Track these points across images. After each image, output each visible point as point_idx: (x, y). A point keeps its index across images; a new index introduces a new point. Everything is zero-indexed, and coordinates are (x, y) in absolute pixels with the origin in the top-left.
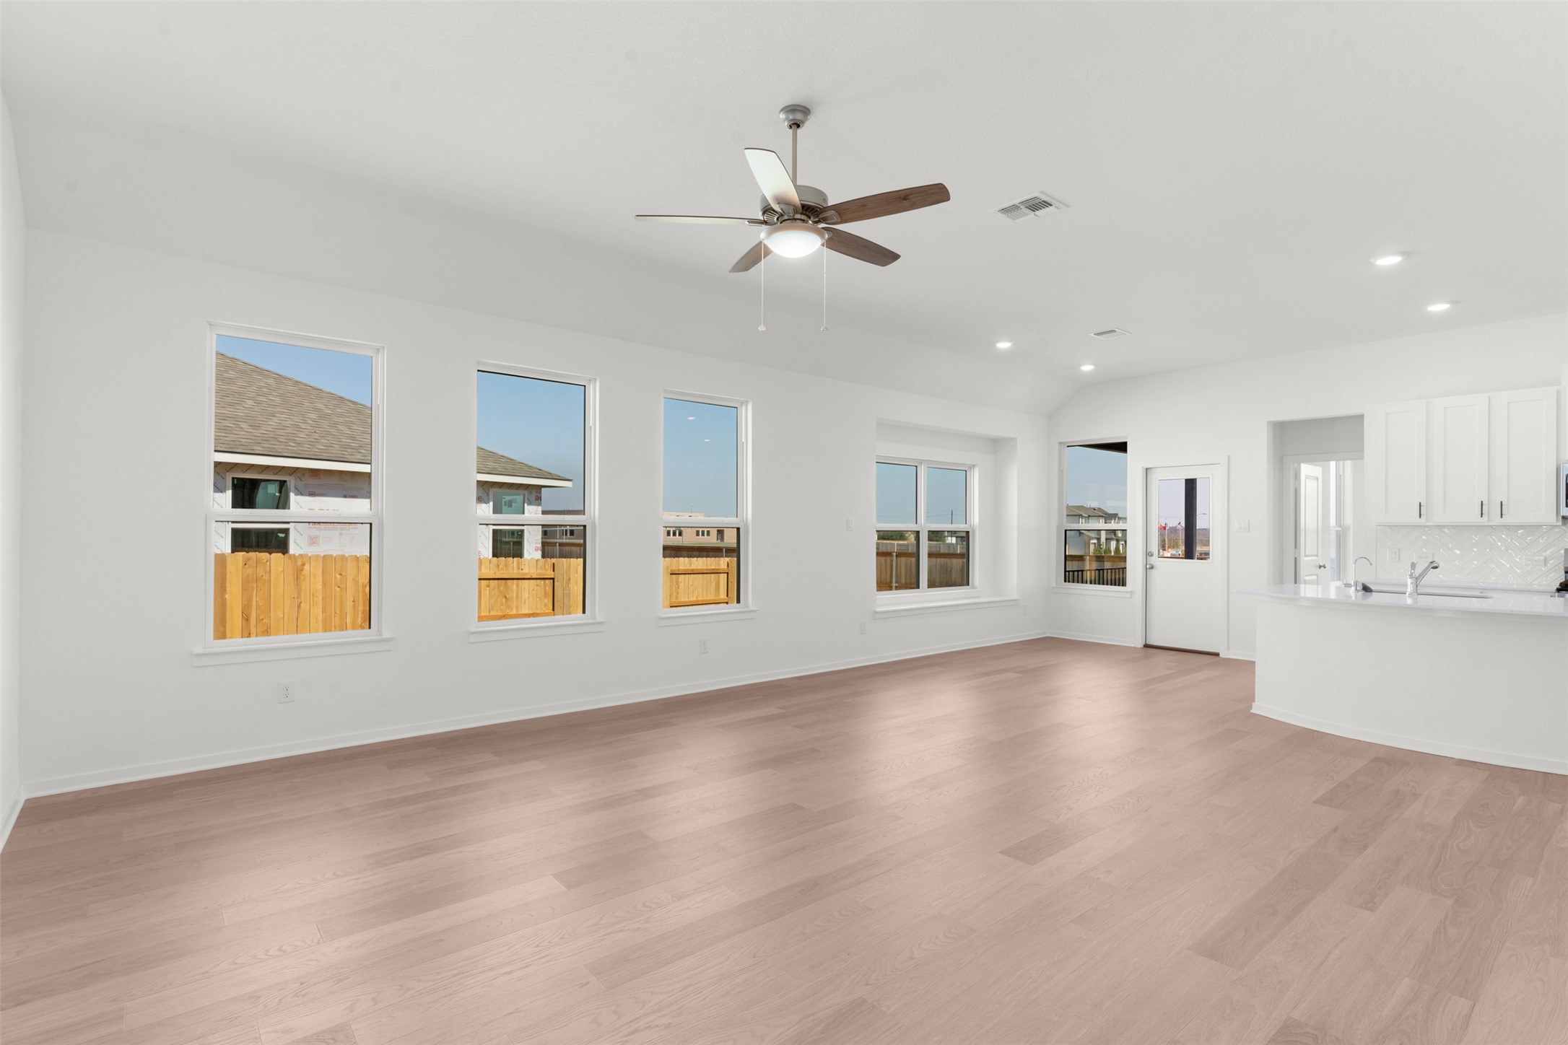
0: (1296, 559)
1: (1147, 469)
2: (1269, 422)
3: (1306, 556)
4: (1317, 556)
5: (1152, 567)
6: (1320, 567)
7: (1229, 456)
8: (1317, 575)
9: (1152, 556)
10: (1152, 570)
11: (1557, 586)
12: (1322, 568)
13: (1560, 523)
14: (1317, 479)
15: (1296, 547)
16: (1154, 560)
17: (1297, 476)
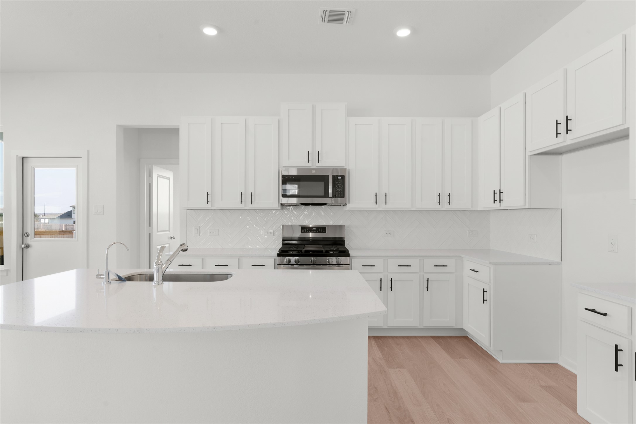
0: (150, 234)
1: (23, 158)
2: (119, 126)
3: (158, 231)
4: (169, 231)
5: (28, 247)
6: (171, 238)
7: (88, 151)
8: (169, 244)
9: (28, 236)
10: (29, 249)
11: (277, 252)
12: (173, 239)
13: (280, 208)
14: (169, 179)
15: (150, 226)
16: (29, 240)
17: (150, 175)
